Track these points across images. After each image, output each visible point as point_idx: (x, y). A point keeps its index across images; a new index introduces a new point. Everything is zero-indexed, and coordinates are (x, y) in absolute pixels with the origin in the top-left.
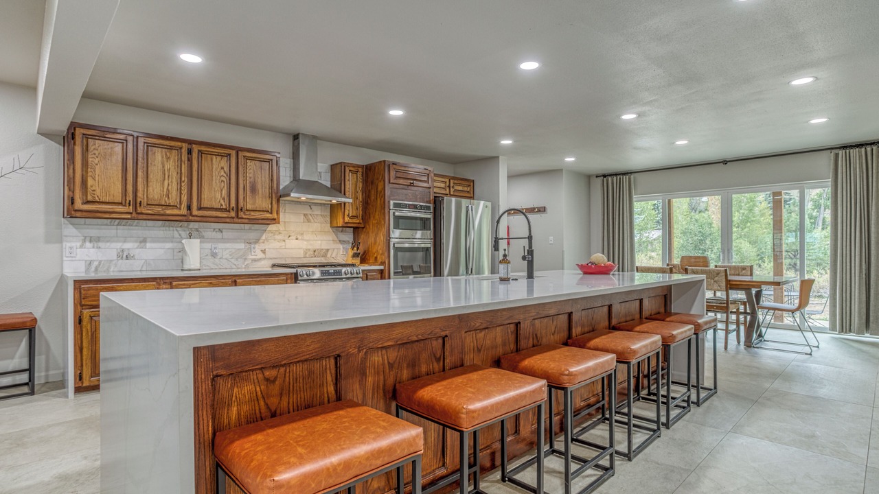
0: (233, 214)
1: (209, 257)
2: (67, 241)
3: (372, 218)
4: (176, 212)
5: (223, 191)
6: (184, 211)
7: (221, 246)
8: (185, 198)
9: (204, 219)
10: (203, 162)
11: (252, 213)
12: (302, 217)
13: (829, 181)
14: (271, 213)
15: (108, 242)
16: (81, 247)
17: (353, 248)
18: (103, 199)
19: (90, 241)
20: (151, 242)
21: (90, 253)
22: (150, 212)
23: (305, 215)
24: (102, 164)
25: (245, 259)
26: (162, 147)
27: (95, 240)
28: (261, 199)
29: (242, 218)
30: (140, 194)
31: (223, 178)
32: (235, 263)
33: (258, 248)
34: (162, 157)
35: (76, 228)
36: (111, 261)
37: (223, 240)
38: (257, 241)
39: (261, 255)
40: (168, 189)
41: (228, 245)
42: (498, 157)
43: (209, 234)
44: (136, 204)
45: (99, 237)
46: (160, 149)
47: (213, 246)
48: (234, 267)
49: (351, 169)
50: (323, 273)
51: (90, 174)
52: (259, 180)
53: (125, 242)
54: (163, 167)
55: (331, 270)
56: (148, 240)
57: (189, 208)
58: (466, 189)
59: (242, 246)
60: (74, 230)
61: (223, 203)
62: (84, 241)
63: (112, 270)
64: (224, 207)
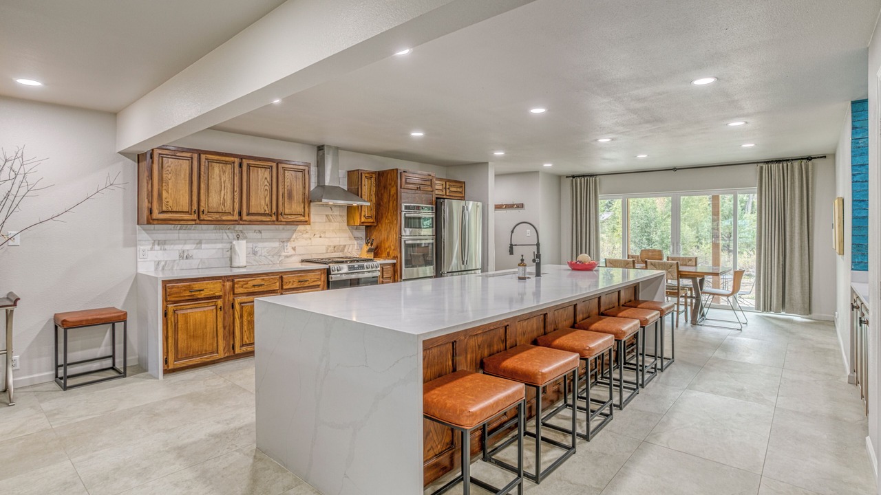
0: (274, 218)
1: (252, 255)
2: (141, 245)
3: (384, 218)
4: (230, 218)
5: (267, 199)
6: (236, 217)
7: (260, 245)
8: (237, 206)
9: (251, 222)
10: (251, 173)
11: (289, 217)
12: (325, 217)
13: (756, 188)
14: (304, 216)
15: (172, 244)
16: (152, 249)
17: (367, 244)
18: (174, 209)
19: (159, 244)
20: (205, 243)
21: (158, 254)
22: (210, 219)
23: (327, 216)
24: (173, 179)
25: (280, 256)
26: (219, 162)
27: (162, 243)
28: (296, 205)
29: (281, 221)
30: (202, 204)
31: (266, 187)
32: (272, 259)
33: (290, 245)
34: (220, 171)
35: (148, 233)
36: (175, 261)
37: (262, 240)
38: (289, 240)
39: (292, 252)
40: (224, 199)
41: (266, 244)
42: (487, 163)
43: (251, 235)
44: (198, 212)
45: (165, 241)
46: (218, 164)
47: (254, 245)
48: (271, 263)
49: (367, 175)
50: (350, 268)
51: (164, 188)
52: (295, 187)
53: (185, 244)
54: (220, 179)
55: (356, 265)
56: (204, 241)
57: (240, 214)
58: (459, 190)
59: (276, 244)
60: (146, 234)
61: (266, 209)
62: (154, 244)
63: (175, 268)
64: (267, 212)
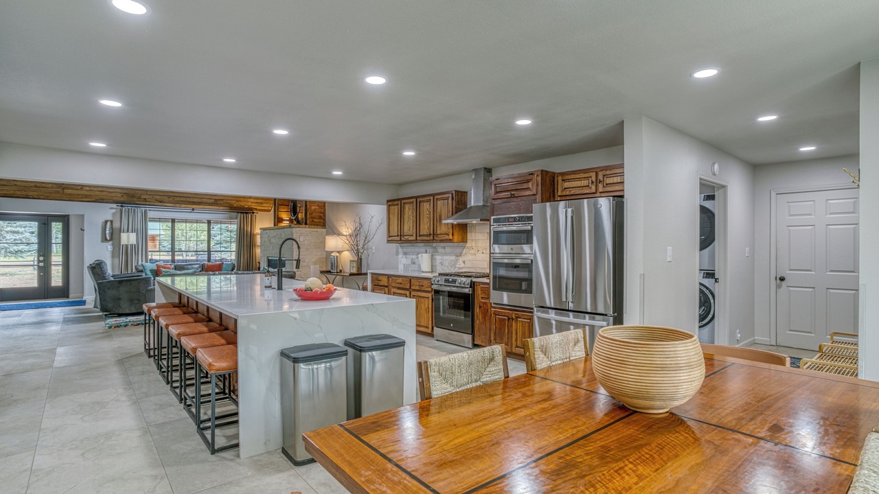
1: (440, 265)
2: (400, 255)
4: (412, 238)
5: (428, 224)
6: (415, 237)
7: (445, 258)
8: (415, 230)
10: (421, 207)
11: (440, 236)
15: (409, 255)
18: (393, 235)
22: (404, 239)
24: (393, 218)
25: (455, 267)
26: (408, 204)
29: (436, 240)
31: (428, 216)
33: (461, 259)
34: (408, 210)
36: (410, 264)
37: (446, 254)
38: (460, 255)
39: (463, 265)
40: (410, 227)
41: (448, 257)
43: (440, 250)
44: (400, 236)
45: (407, 253)
47: (442, 257)
52: (443, 213)
53: (413, 255)
54: (408, 215)
55: (450, 279)
59: (453, 258)
60: (401, 249)
61: (428, 231)
62: (403, 254)
63: (410, 269)
64: (428, 233)
